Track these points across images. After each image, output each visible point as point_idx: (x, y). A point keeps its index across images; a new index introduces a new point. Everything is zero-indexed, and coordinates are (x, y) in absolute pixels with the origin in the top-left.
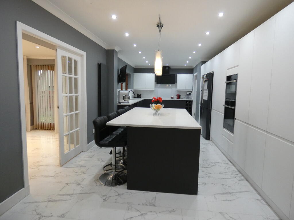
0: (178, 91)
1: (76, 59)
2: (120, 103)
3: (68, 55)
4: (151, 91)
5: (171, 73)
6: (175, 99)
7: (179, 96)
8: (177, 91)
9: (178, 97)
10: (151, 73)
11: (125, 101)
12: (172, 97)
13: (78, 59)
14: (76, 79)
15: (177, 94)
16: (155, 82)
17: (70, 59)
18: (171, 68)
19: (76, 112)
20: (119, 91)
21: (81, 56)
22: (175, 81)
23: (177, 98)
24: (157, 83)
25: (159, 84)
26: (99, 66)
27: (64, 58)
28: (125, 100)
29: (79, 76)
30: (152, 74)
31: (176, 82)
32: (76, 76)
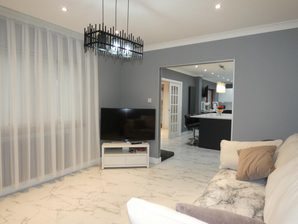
1: (177, 86)
2: (203, 111)
3: (174, 85)
11: (207, 110)
13: (178, 86)
14: (177, 97)
17: (175, 87)
19: (177, 114)
20: (203, 103)
21: (180, 84)
26: (190, 88)
27: (172, 87)
29: (178, 95)
32: (177, 95)
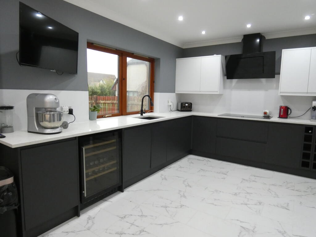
0: (285, 98)
4: (213, 98)
5: (266, 49)
6: (275, 119)
7: (285, 112)
8: (282, 96)
9: (282, 114)
10: (213, 55)
12: (265, 113)
15: (283, 105)
16: (224, 75)
18: (267, 38)
22: (276, 71)
23: (280, 117)
24: (228, 78)
25: (235, 81)
28: (42, 124)
30: (215, 55)
31: (279, 74)
